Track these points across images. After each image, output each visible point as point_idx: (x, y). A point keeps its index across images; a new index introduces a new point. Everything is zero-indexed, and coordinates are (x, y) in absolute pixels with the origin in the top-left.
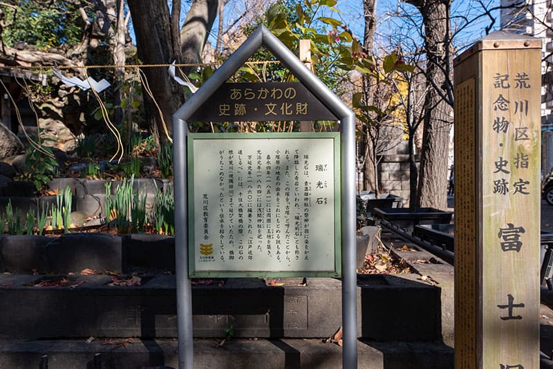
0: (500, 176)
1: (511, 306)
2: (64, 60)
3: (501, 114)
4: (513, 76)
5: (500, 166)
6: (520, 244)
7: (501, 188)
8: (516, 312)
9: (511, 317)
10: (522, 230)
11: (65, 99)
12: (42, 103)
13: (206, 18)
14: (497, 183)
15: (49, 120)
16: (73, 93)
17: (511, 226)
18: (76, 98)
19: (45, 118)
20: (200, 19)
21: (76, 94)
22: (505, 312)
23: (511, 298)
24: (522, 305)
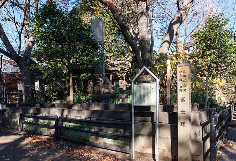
0: (181, 88)
1: (183, 111)
2: (125, 63)
3: (181, 78)
4: (183, 71)
5: (181, 87)
6: (184, 100)
7: (181, 90)
8: (184, 113)
9: (183, 113)
10: (185, 98)
11: (126, 73)
12: (120, 75)
13: (169, 41)
14: (180, 90)
15: (121, 80)
16: (128, 72)
17: (183, 97)
18: (129, 73)
19: (121, 79)
20: (167, 41)
21: (129, 72)
22: (182, 113)
23: (183, 110)
24: (185, 111)
